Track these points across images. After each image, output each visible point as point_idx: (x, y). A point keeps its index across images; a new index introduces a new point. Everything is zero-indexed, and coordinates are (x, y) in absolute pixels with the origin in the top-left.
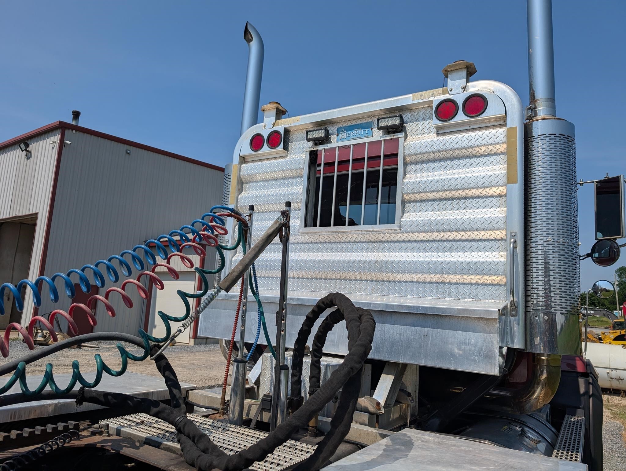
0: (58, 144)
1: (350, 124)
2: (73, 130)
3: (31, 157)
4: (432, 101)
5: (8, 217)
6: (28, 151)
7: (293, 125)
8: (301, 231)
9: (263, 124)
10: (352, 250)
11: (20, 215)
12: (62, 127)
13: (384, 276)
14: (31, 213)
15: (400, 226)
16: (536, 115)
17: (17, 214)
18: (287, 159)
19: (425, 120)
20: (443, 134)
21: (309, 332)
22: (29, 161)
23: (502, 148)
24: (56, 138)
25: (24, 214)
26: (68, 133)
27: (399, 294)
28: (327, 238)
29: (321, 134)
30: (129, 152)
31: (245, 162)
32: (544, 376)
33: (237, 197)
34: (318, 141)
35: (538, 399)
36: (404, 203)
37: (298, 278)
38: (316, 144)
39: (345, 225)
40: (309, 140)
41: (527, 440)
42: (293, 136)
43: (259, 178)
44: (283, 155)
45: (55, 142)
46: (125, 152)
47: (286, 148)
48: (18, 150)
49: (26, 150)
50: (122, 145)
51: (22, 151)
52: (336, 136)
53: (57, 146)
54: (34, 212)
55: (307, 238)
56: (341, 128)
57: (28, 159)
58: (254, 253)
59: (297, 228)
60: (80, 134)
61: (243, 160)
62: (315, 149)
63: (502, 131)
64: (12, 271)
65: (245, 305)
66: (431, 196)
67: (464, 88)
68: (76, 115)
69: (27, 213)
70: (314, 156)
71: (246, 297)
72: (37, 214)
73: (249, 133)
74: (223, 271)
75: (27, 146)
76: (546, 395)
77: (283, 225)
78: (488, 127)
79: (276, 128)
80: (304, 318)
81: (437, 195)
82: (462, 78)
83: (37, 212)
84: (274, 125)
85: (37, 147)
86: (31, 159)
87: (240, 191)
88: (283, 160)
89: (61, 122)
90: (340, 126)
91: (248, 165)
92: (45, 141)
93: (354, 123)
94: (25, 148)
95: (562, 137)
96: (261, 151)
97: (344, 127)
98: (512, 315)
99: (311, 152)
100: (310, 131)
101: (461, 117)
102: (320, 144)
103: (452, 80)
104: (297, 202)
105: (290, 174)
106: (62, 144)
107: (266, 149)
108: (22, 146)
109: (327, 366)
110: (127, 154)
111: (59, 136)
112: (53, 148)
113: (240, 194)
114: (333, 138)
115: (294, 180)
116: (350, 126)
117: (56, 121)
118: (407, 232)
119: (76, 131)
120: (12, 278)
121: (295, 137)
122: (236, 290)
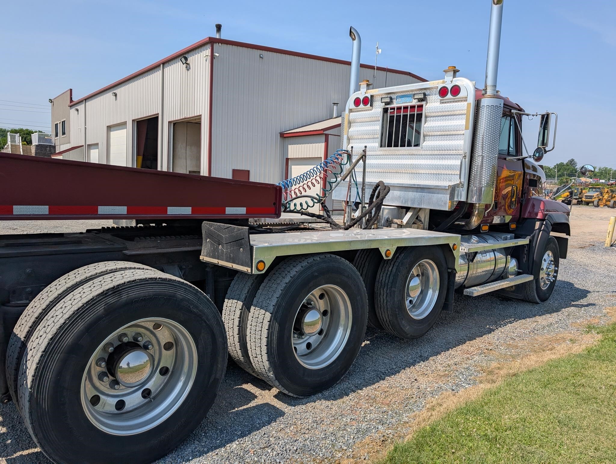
0: (209, 57)
1: (402, 94)
2: (219, 43)
3: (190, 68)
4: (438, 87)
5: (179, 118)
6: (187, 64)
7: (375, 94)
8: (378, 149)
9: (359, 92)
10: (401, 159)
11: (188, 117)
12: (212, 41)
13: (414, 171)
14: (196, 115)
15: (422, 148)
16: (486, 93)
17: (186, 116)
18: (372, 111)
19: (436, 95)
20: (443, 103)
21: (374, 195)
22: (189, 72)
23: (465, 112)
24: (207, 52)
25: (191, 116)
26: (216, 46)
27: (421, 179)
28: (390, 153)
29: (388, 100)
30: (262, 56)
31: (352, 112)
32: (477, 212)
33: (348, 131)
34: (387, 103)
35: (474, 221)
36: (424, 136)
37: (377, 172)
38: (386, 104)
39: (398, 147)
40: (382, 102)
41: (472, 240)
42: (375, 99)
43: (358, 120)
44: (370, 109)
45: (207, 56)
46: (259, 57)
47: (371, 105)
48: (179, 63)
49: (186, 63)
50: (256, 50)
51: (183, 64)
52: (395, 100)
53: (209, 58)
54: (198, 114)
55: (381, 153)
56: (398, 96)
57: (188, 70)
58: (353, 166)
59: (377, 148)
60: (225, 46)
61: (351, 111)
62: (386, 107)
63: (466, 103)
64: (185, 160)
65: (351, 185)
66: (436, 133)
67: (452, 81)
68: (219, 28)
69: (193, 116)
70: (385, 110)
71: (351, 183)
72: (200, 115)
73: (353, 97)
74: (342, 173)
75: (186, 59)
76: (478, 220)
77: (364, 155)
78: (462, 101)
79: (366, 95)
80: (372, 190)
81: (439, 133)
82: (451, 76)
83: (200, 114)
84: (365, 93)
85: (194, 59)
86: (191, 70)
87: (350, 127)
88: (370, 112)
89: (210, 38)
90: (398, 95)
91: (353, 113)
92: (199, 54)
93: (404, 94)
94: (185, 62)
95: (492, 107)
96: (359, 107)
97: (399, 96)
98: (462, 188)
99: (384, 109)
100: (383, 98)
101: (449, 96)
102: (388, 104)
103: (447, 77)
104: (377, 134)
105: (373, 119)
106: (213, 57)
107: (362, 106)
108: (183, 60)
109: (383, 208)
110: (261, 58)
111: (210, 50)
112: (206, 60)
113: (349, 129)
114: (394, 101)
115: (376, 122)
116: (402, 95)
117: (206, 37)
118: (425, 151)
119: (221, 44)
120: (186, 166)
121: (376, 99)
122: (348, 179)
